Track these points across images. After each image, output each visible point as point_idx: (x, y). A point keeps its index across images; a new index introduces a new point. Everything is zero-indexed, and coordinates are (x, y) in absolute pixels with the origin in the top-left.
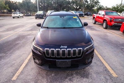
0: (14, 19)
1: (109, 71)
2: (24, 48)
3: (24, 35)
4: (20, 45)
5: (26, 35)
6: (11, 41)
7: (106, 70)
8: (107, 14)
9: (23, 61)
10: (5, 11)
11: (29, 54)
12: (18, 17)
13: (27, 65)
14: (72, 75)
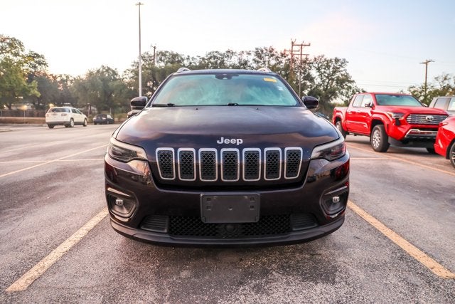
0: (52, 130)
1: (415, 261)
2: (75, 199)
3: (82, 165)
4: (61, 191)
5: (89, 167)
6: (28, 181)
7: (404, 257)
8: (380, 101)
9: (68, 234)
10: (25, 107)
11: (93, 215)
12: (68, 125)
13: (78, 246)
14: (265, 273)
